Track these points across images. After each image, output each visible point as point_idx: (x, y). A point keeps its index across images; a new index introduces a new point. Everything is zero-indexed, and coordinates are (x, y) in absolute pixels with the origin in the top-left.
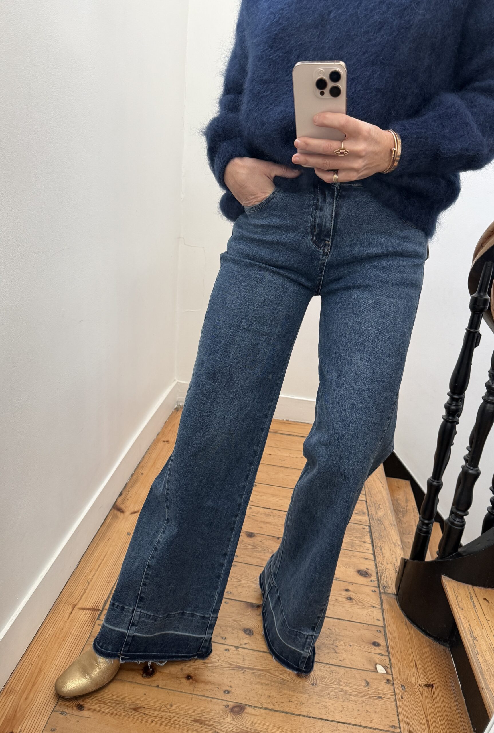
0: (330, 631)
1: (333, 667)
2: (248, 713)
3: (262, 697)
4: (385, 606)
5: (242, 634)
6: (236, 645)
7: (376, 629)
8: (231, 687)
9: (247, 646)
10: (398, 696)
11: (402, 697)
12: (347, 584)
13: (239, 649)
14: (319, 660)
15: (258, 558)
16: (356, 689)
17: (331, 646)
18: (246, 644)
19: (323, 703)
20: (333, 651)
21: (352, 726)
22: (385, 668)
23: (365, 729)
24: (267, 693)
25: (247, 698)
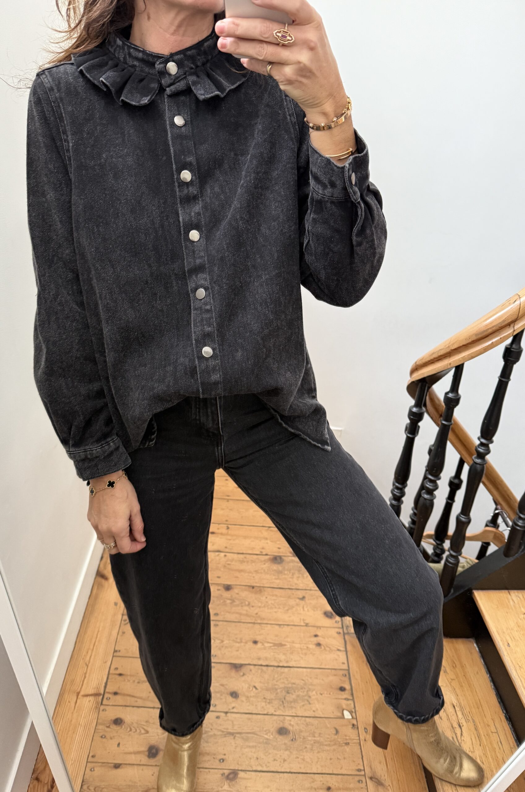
0: (303, 682)
1: (307, 719)
2: (241, 778)
3: (252, 760)
4: (349, 647)
5: (230, 699)
6: (225, 711)
7: (341, 672)
8: (225, 755)
9: (235, 710)
10: (362, 740)
11: (365, 740)
12: (315, 629)
13: (229, 715)
14: (296, 714)
15: (237, 613)
16: (328, 738)
17: (306, 698)
18: (233, 708)
19: (302, 757)
20: (306, 702)
21: (326, 775)
22: (351, 712)
23: (337, 776)
24: (255, 757)
25: (239, 763)
